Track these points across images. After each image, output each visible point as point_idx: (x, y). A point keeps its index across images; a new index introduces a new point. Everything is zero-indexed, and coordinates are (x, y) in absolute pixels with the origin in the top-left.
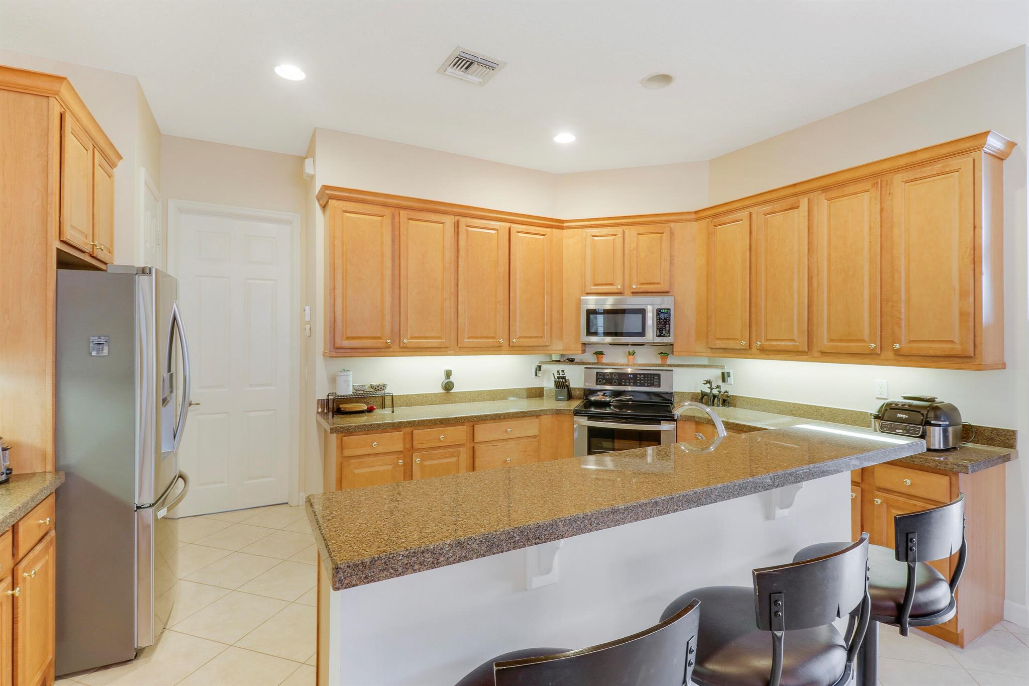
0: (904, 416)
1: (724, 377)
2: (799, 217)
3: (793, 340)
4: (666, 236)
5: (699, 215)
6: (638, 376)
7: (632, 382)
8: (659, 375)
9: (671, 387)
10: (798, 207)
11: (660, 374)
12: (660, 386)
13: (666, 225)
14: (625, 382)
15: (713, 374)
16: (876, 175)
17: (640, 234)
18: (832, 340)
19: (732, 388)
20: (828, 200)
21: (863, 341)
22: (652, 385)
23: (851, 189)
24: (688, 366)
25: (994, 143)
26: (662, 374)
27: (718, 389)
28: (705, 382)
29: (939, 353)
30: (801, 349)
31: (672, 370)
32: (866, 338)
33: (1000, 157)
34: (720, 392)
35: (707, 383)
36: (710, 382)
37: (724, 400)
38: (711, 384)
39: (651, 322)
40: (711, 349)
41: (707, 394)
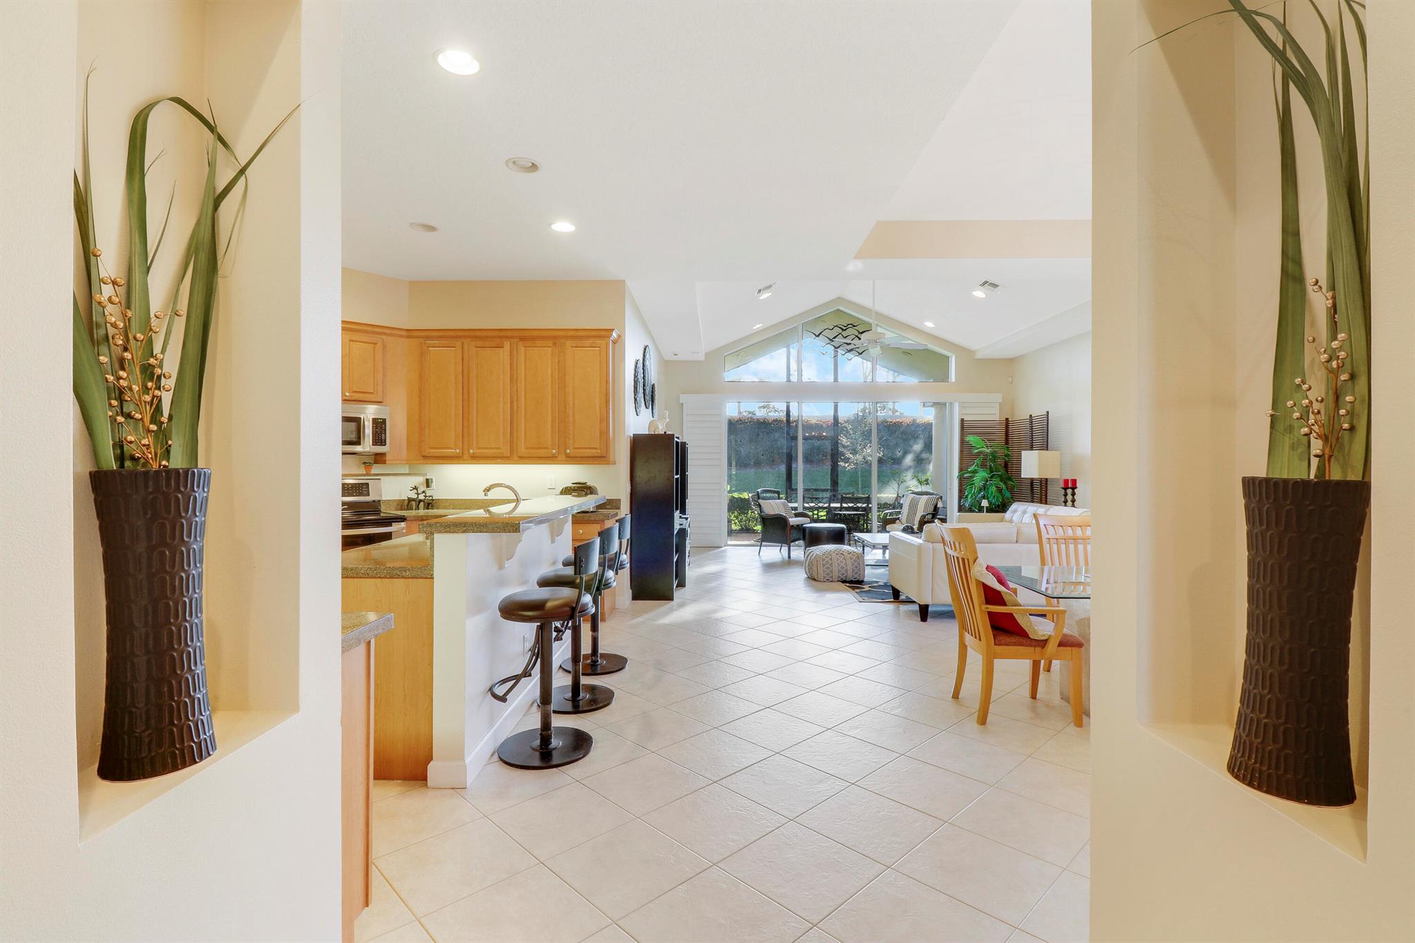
1: (428, 483)
2: (504, 354)
3: (499, 448)
4: (379, 346)
5: (410, 333)
9: (380, 495)
10: (503, 347)
11: (368, 484)
12: (369, 495)
13: (379, 336)
15: (418, 481)
16: (555, 337)
17: (352, 341)
18: (527, 448)
19: (436, 493)
20: (525, 347)
21: (548, 448)
22: (360, 494)
23: (539, 343)
24: (394, 475)
25: (614, 335)
26: (370, 483)
27: (424, 494)
28: (411, 489)
29: (590, 455)
30: (505, 455)
31: (379, 479)
32: (550, 447)
33: (614, 342)
34: (425, 496)
35: (414, 489)
36: (416, 488)
37: (429, 504)
38: (417, 489)
39: (369, 430)
40: (425, 457)
41: (414, 500)
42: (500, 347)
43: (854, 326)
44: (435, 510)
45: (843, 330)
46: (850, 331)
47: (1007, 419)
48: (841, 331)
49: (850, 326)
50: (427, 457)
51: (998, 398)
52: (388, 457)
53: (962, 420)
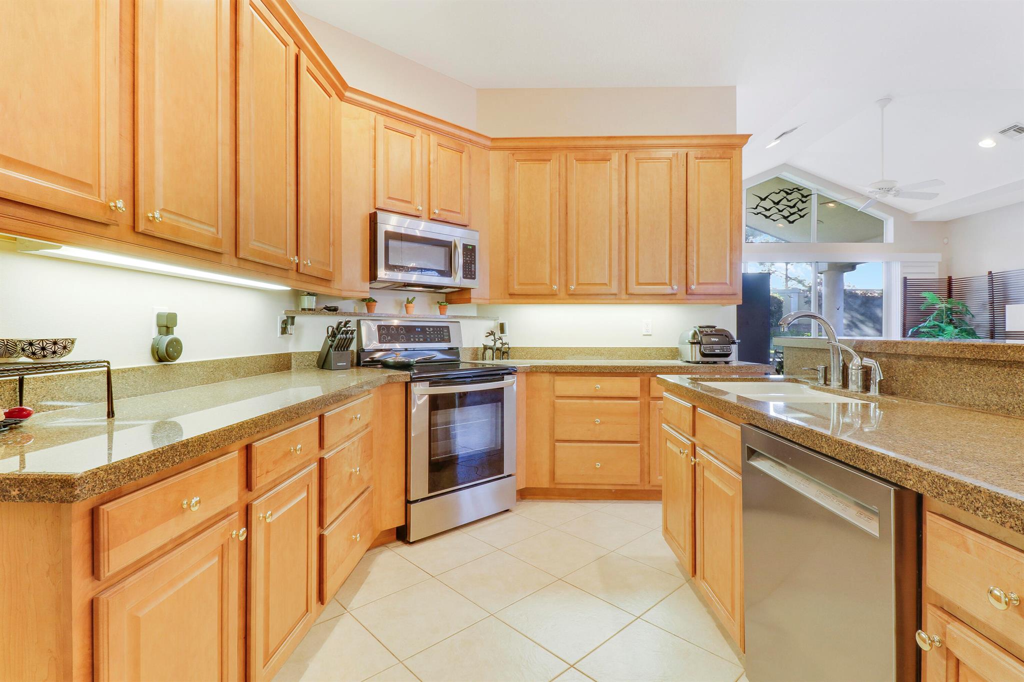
0: (717, 340)
2: (611, 168)
4: (466, 154)
6: (427, 329)
7: (421, 337)
8: (448, 327)
9: (461, 342)
10: (609, 160)
12: (450, 341)
14: (414, 338)
15: (492, 325)
16: (674, 147)
17: (440, 145)
19: (512, 339)
20: (636, 159)
21: (665, 284)
22: (442, 340)
26: (451, 326)
27: (501, 341)
28: (488, 334)
29: (719, 291)
30: (612, 292)
31: (459, 322)
32: (668, 282)
34: (502, 344)
35: (490, 334)
36: (492, 333)
37: (504, 353)
38: (494, 335)
39: (459, 260)
40: (512, 295)
41: (491, 348)
42: (606, 159)
43: (799, 190)
44: (510, 360)
45: (788, 194)
46: (796, 195)
47: (950, 278)
48: (785, 195)
49: (795, 190)
50: (514, 295)
51: (937, 257)
52: (473, 294)
53: (905, 279)
